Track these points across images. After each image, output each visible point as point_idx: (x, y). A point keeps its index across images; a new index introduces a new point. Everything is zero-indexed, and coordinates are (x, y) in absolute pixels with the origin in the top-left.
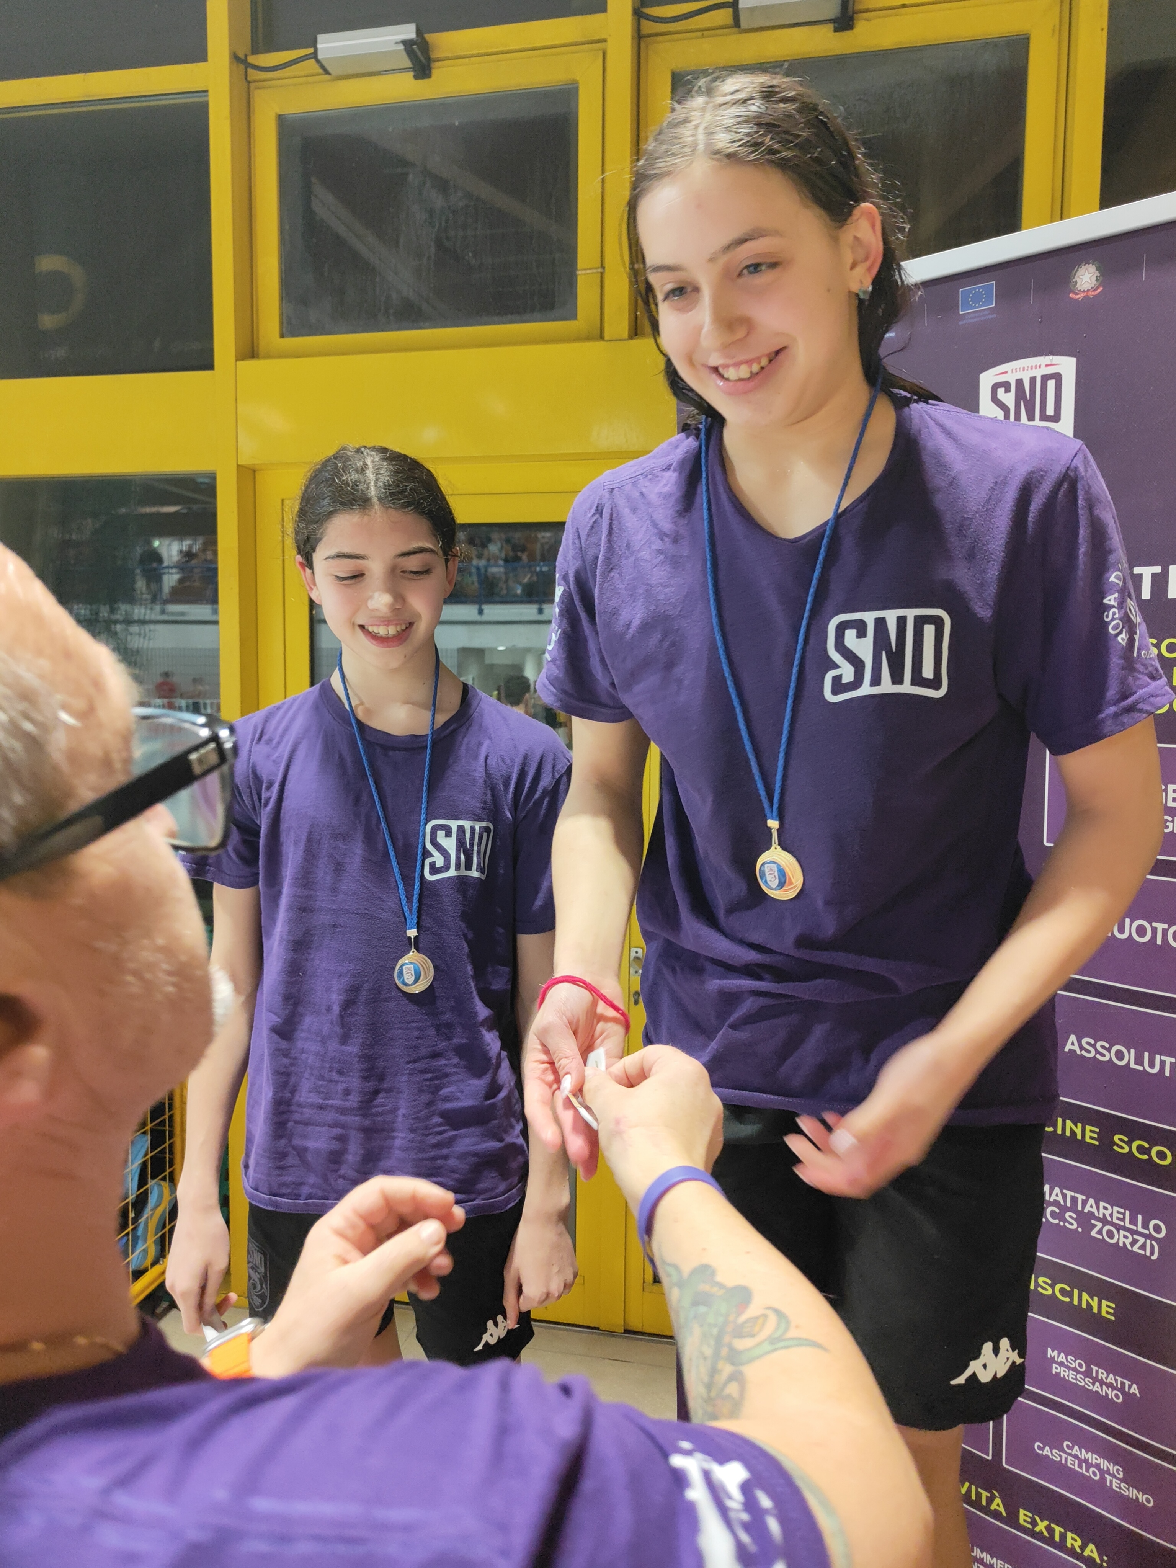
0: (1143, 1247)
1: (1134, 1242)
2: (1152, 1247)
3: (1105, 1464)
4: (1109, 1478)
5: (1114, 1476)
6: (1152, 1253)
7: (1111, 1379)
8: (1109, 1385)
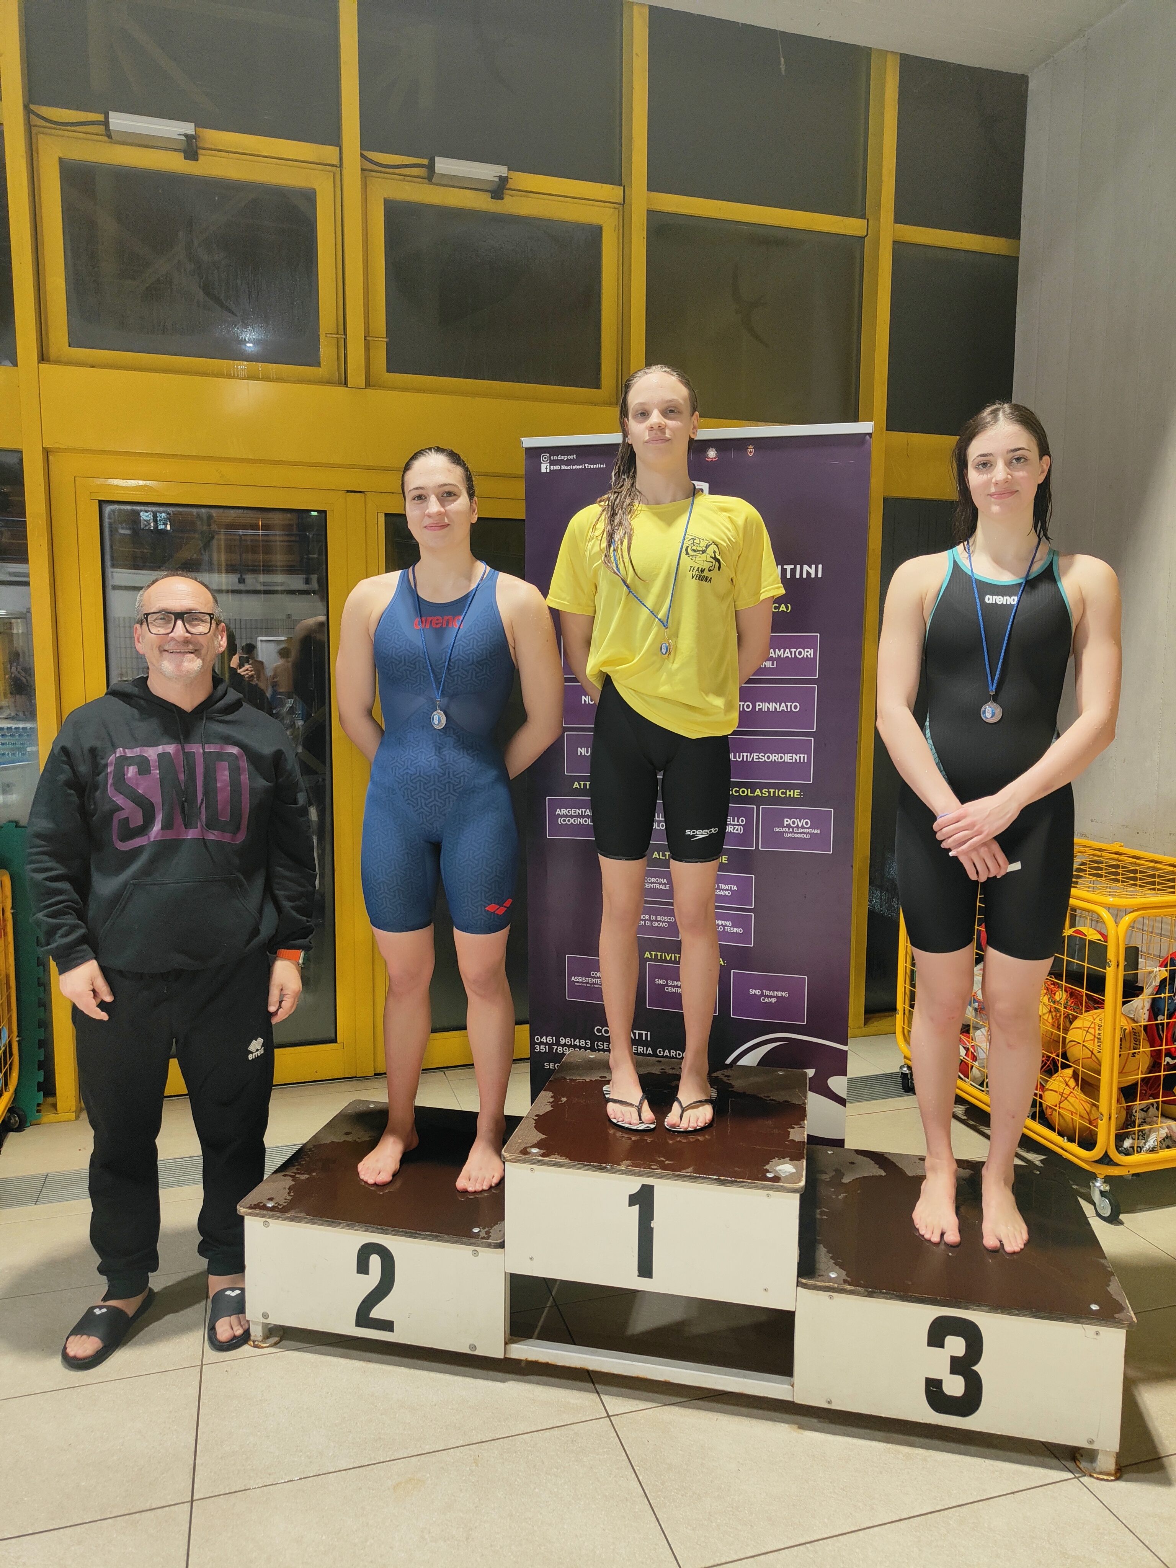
0: (737, 830)
1: (734, 828)
2: (741, 828)
3: (724, 923)
4: (726, 928)
5: (728, 926)
6: (741, 831)
7: (727, 887)
8: (726, 890)
